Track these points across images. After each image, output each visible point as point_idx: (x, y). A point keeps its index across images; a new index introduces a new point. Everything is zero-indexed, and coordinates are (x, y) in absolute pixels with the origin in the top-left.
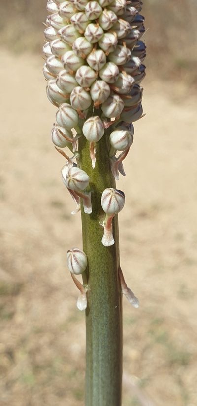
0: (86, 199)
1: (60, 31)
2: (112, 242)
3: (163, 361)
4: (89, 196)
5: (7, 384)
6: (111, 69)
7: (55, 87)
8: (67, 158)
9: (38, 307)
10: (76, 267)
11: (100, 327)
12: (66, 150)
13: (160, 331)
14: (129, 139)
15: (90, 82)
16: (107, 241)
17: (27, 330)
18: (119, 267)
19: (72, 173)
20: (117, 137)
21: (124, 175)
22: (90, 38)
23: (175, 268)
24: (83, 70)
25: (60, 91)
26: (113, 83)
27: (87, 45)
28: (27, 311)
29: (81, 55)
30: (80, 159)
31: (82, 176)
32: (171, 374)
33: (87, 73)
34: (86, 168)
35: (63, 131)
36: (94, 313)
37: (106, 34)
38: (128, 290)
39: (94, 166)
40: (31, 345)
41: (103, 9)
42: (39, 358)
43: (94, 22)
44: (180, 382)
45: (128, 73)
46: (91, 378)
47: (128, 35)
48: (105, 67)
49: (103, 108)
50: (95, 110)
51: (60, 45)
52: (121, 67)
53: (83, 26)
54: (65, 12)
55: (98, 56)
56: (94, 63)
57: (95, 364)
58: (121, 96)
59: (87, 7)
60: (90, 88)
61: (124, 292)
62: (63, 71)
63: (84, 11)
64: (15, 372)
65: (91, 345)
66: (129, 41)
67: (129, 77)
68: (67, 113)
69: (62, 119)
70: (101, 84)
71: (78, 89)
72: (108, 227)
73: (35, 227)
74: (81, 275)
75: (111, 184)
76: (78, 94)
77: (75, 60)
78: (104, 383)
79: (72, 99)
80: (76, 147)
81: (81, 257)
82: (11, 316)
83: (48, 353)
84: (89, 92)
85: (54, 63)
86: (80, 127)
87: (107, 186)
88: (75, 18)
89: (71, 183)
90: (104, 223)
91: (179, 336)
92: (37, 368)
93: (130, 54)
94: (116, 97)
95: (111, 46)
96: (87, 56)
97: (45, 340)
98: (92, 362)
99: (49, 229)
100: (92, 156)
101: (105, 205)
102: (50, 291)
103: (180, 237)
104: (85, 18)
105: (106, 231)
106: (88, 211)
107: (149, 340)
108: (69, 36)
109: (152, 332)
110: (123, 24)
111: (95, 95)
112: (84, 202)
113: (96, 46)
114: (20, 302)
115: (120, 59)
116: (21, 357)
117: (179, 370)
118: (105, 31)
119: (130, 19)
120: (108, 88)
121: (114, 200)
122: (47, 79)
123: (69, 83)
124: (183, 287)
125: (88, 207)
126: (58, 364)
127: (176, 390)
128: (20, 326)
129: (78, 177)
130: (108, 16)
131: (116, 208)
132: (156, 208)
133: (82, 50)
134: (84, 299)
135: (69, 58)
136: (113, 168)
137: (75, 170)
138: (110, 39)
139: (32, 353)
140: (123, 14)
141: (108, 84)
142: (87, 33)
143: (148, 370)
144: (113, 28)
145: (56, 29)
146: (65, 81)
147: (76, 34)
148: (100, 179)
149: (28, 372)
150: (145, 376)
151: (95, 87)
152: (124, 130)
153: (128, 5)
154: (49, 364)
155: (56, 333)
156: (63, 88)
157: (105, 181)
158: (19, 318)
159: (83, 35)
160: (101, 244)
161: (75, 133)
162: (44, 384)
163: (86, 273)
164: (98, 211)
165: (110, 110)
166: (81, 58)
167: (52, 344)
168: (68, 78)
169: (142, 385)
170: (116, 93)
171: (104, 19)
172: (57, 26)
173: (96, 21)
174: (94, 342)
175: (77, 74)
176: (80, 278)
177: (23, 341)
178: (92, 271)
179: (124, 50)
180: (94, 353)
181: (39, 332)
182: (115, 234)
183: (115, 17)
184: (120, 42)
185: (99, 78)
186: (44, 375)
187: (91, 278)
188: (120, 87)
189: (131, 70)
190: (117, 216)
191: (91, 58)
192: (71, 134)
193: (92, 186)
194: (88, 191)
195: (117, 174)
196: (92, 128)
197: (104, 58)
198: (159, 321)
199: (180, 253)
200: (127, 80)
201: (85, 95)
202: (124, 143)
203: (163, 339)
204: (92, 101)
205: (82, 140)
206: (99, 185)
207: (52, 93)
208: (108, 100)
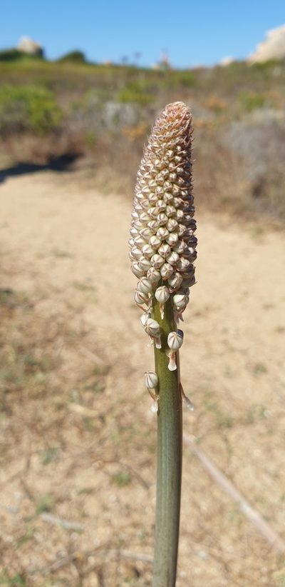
0: (157, 339)
1: (140, 232)
2: (175, 368)
3: (214, 425)
4: (159, 337)
5: (100, 441)
6: (174, 257)
7: (136, 267)
8: (145, 311)
9: (122, 383)
10: (151, 384)
11: (167, 424)
12: (144, 306)
13: (211, 402)
14: (186, 300)
15: (160, 265)
16: (172, 367)
17: (114, 401)
18: (180, 384)
19: (148, 323)
20: (178, 299)
21: (183, 321)
22: (160, 238)
23: (222, 355)
24: (156, 257)
25: (140, 270)
26: (176, 265)
27: (158, 242)
28: (114, 386)
29: (154, 248)
30: (153, 311)
31: (154, 325)
32: (219, 434)
33: (158, 259)
34: (157, 319)
35: (142, 294)
36: (163, 414)
37: (171, 234)
38: (187, 398)
39: (162, 318)
40: (117, 412)
41: (169, 218)
42: (123, 421)
43: (163, 226)
44: (226, 440)
45: (185, 258)
46: (161, 457)
47: (186, 234)
48: (170, 255)
49: (169, 281)
50: (163, 282)
51: (140, 241)
52: (180, 255)
53: (156, 229)
54: (144, 221)
55: (165, 248)
56: (163, 254)
57: (164, 448)
58: (180, 272)
59: (158, 218)
60: (160, 269)
61: (183, 400)
62: (143, 257)
63: (156, 220)
64: (105, 432)
65: (161, 435)
66: (187, 238)
67: (186, 261)
68: (145, 284)
69: (141, 288)
70: (167, 266)
71: (152, 269)
72: (173, 357)
73: (119, 324)
74: (154, 390)
75: (173, 329)
76: (153, 272)
77: (150, 251)
78: (169, 460)
79: (148, 276)
80: (151, 304)
81: (154, 377)
82: (103, 390)
83: (129, 417)
84: (159, 272)
85: (137, 251)
86: (154, 291)
87: (172, 331)
88: (150, 224)
89: (147, 330)
90: (170, 354)
91: (225, 406)
92: (121, 429)
93: (186, 246)
94: (177, 274)
95: (174, 242)
96: (158, 248)
97: (127, 408)
98: (161, 446)
99: (129, 325)
100: (161, 311)
101: (170, 343)
102: (131, 372)
103: (225, 331)
104: (157, 224)
105: (171, 360)
106: (159, 347)
107: (203, 408)
108: (146, 235)
109: (205, 403)
110: (182, 227)
111: (164, 274)
112: (156, 341)
113: (164, 242)
114: (109, 380)
115: (180, 250)
116: (110, 420)
117: (225, 431)
118: (170, 232)
119: (186, 223)
120: (172, 269)
121: (176, 341)
122: (132, 261)
123: (146, 265)
124: (228, 369)
125: (158, 344)
126: (137, 426)
127: (223, 445)
128: (109, 397)
129: (152, 326)
130: (172, 223)
131: (178, 346)
132: (207, 309)
133: (155, 246)
134: (156, 405)
135: (146, 250)
136: (175, 318)
137: (150, 321)
138: (174, 238)
139: (118, 418)
140: (181, 221)
141: (172, 266)
142: (158, 234)
143: (203, 431)
144: (176, 230)
145: (139, 230)
146: (144, 265)
147: (150, 234)
148: (167, 325)
149: (115, 432)
150: (200, 435)
151: (163, 269)
152: (183, 294)
153: (185, 215)
154: (131, 426)
155: (135, 402)
156: (142, 268)
157: (170, 326)
158: (109, 392)
159: (155, 235)
160: (167, 369)
161: (150, 295)
162: (126, 441)
163: (157, 387)
164: (165, 347)
165: (173, 283)
166: (154, 250)
167: (132, 411)
168: (145, 262)
169: (198, 442)
170: (177, 271)
171: (169, 225)
172: (139, 228)
173: (164, 226)
174: (163, 433)
175: (152, 260)
176: (153, 391)
177: (111, 409)
178: (162, 386)
179: (183, 244)
180: (163, 441)
181: (123, 402)
182: (177, 362)
183: (177, 224)
184: (180, 238)
185: (166, 262)
186: (126, 434)
187: (161, 391)
188: (180, 268)
189: (187, 256)
190: (178, 351)
191: (161, 250)
192: (147, 296)
193: (161, 330)
194: (158, 333)
195: (178, 322)
196: (161, 294)
197: (170, 250)
198: (210, 395)
199: (225, 342)
200: (184, 263)
201: (157, 273)
202: (183, 303)
203: (213, 408)
204: (162, 277)
205: (155, 301)
206: (166, 329)
207: (135, 270)
208: (172, 276)
